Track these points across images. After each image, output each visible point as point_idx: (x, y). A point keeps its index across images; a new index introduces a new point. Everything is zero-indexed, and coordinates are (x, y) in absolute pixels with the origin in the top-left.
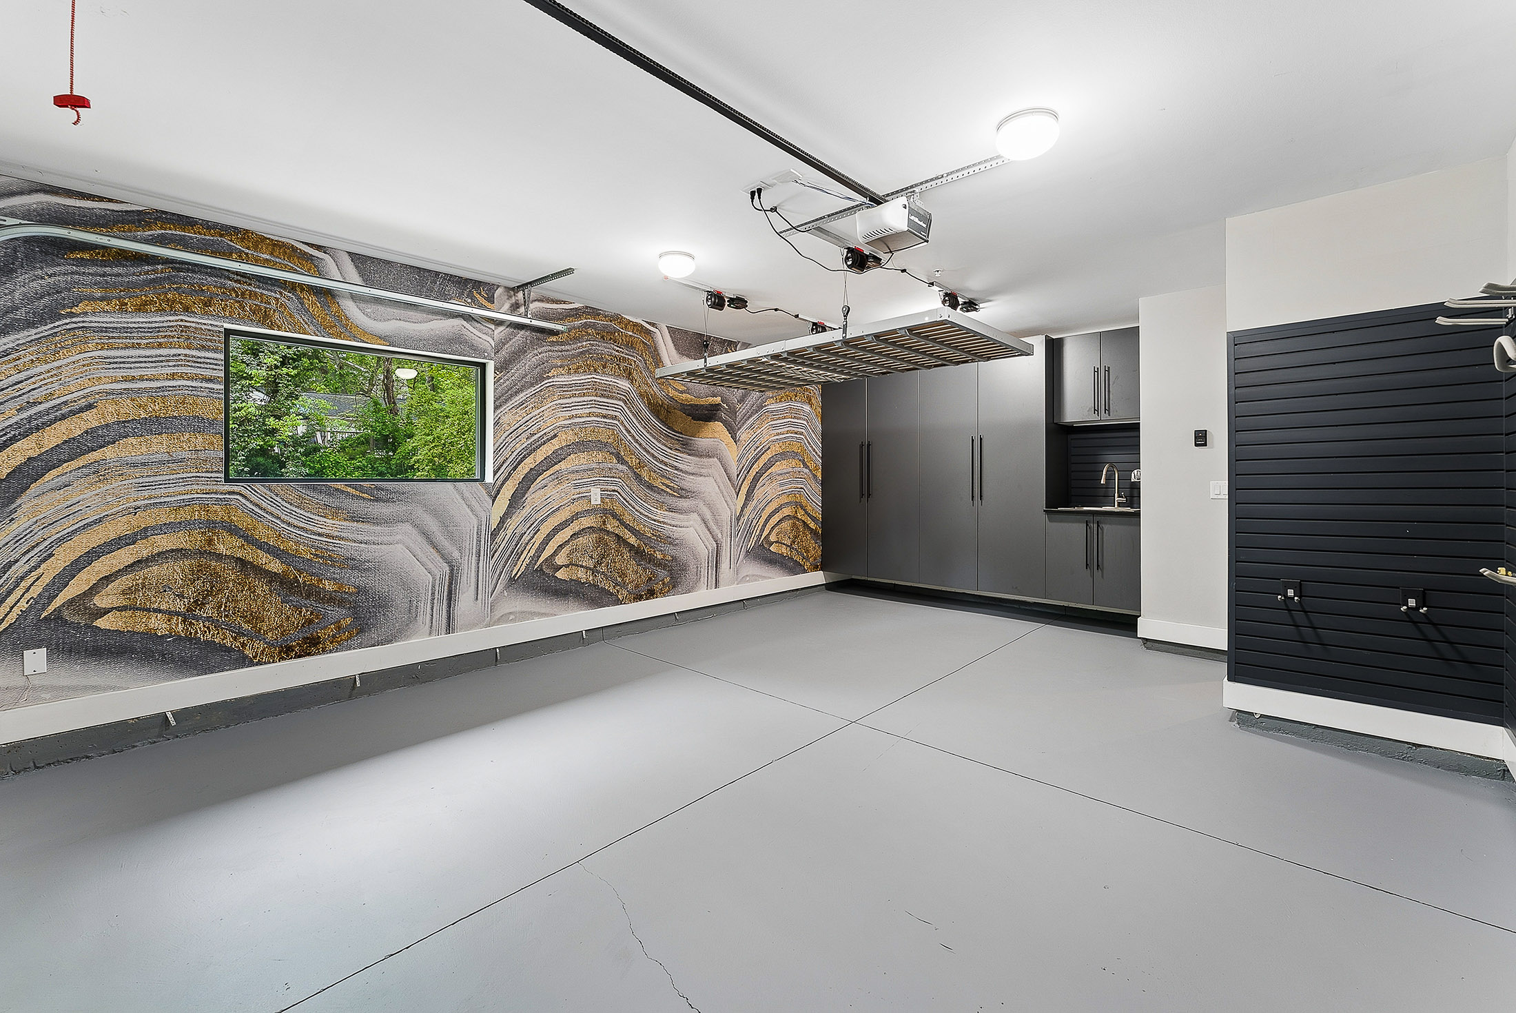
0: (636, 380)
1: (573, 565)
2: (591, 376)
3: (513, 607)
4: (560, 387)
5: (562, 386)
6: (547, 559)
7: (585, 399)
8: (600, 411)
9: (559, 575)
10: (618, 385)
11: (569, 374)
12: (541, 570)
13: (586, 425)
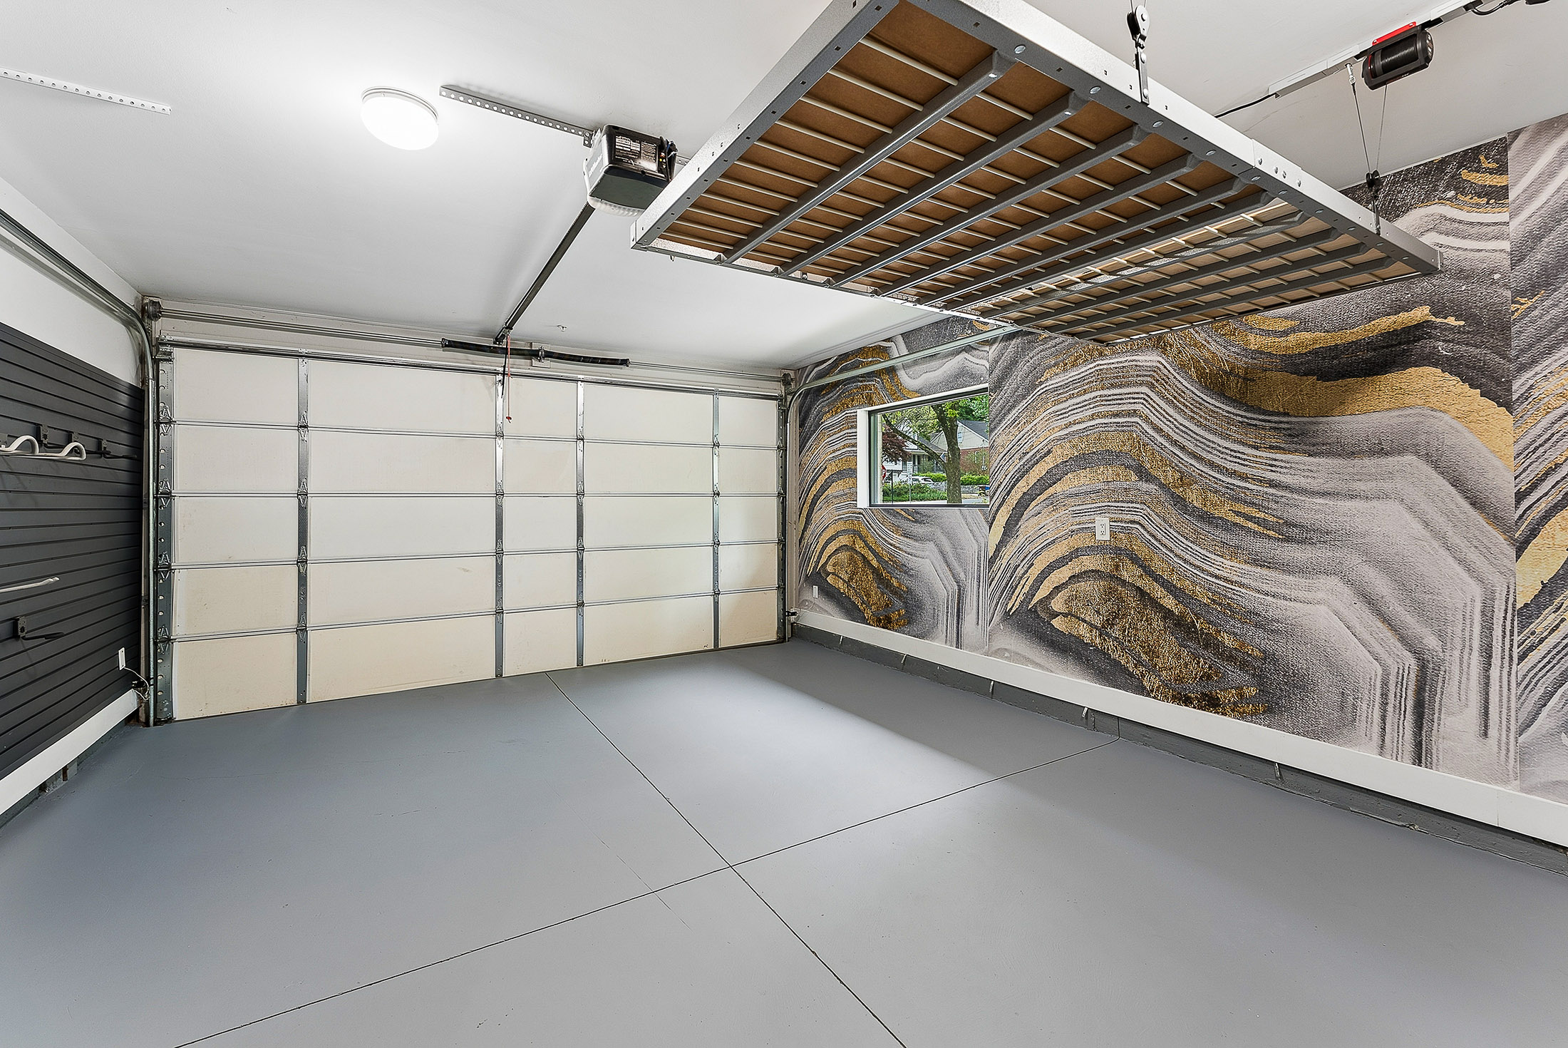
0: (1171, 345)
1: (1072, 615)
2: (1095, 364)
3: (1008, 644)
4: (1055, 391)
5: (1056, 389)
6: (1041, 601)
7: (1087, 397)
8: (1108, 408)
9: (1056, 622)
10: (1138, 363)
11: (1065, 370)
12: (1036, 611)
13: (1088, 433)
